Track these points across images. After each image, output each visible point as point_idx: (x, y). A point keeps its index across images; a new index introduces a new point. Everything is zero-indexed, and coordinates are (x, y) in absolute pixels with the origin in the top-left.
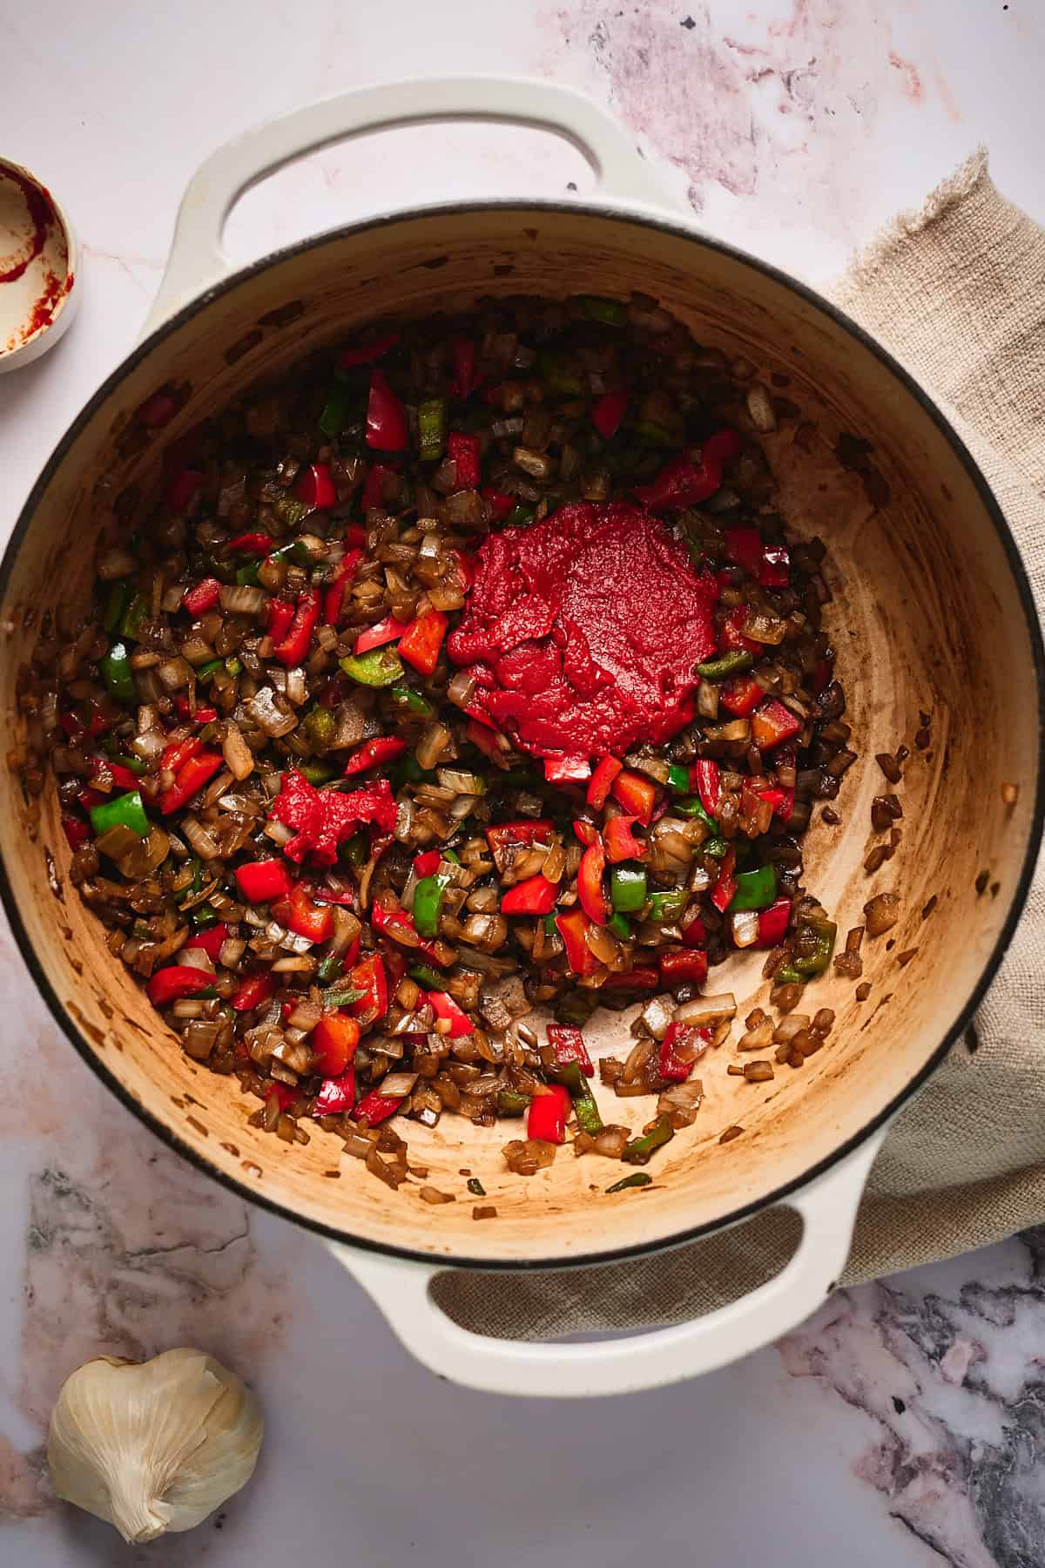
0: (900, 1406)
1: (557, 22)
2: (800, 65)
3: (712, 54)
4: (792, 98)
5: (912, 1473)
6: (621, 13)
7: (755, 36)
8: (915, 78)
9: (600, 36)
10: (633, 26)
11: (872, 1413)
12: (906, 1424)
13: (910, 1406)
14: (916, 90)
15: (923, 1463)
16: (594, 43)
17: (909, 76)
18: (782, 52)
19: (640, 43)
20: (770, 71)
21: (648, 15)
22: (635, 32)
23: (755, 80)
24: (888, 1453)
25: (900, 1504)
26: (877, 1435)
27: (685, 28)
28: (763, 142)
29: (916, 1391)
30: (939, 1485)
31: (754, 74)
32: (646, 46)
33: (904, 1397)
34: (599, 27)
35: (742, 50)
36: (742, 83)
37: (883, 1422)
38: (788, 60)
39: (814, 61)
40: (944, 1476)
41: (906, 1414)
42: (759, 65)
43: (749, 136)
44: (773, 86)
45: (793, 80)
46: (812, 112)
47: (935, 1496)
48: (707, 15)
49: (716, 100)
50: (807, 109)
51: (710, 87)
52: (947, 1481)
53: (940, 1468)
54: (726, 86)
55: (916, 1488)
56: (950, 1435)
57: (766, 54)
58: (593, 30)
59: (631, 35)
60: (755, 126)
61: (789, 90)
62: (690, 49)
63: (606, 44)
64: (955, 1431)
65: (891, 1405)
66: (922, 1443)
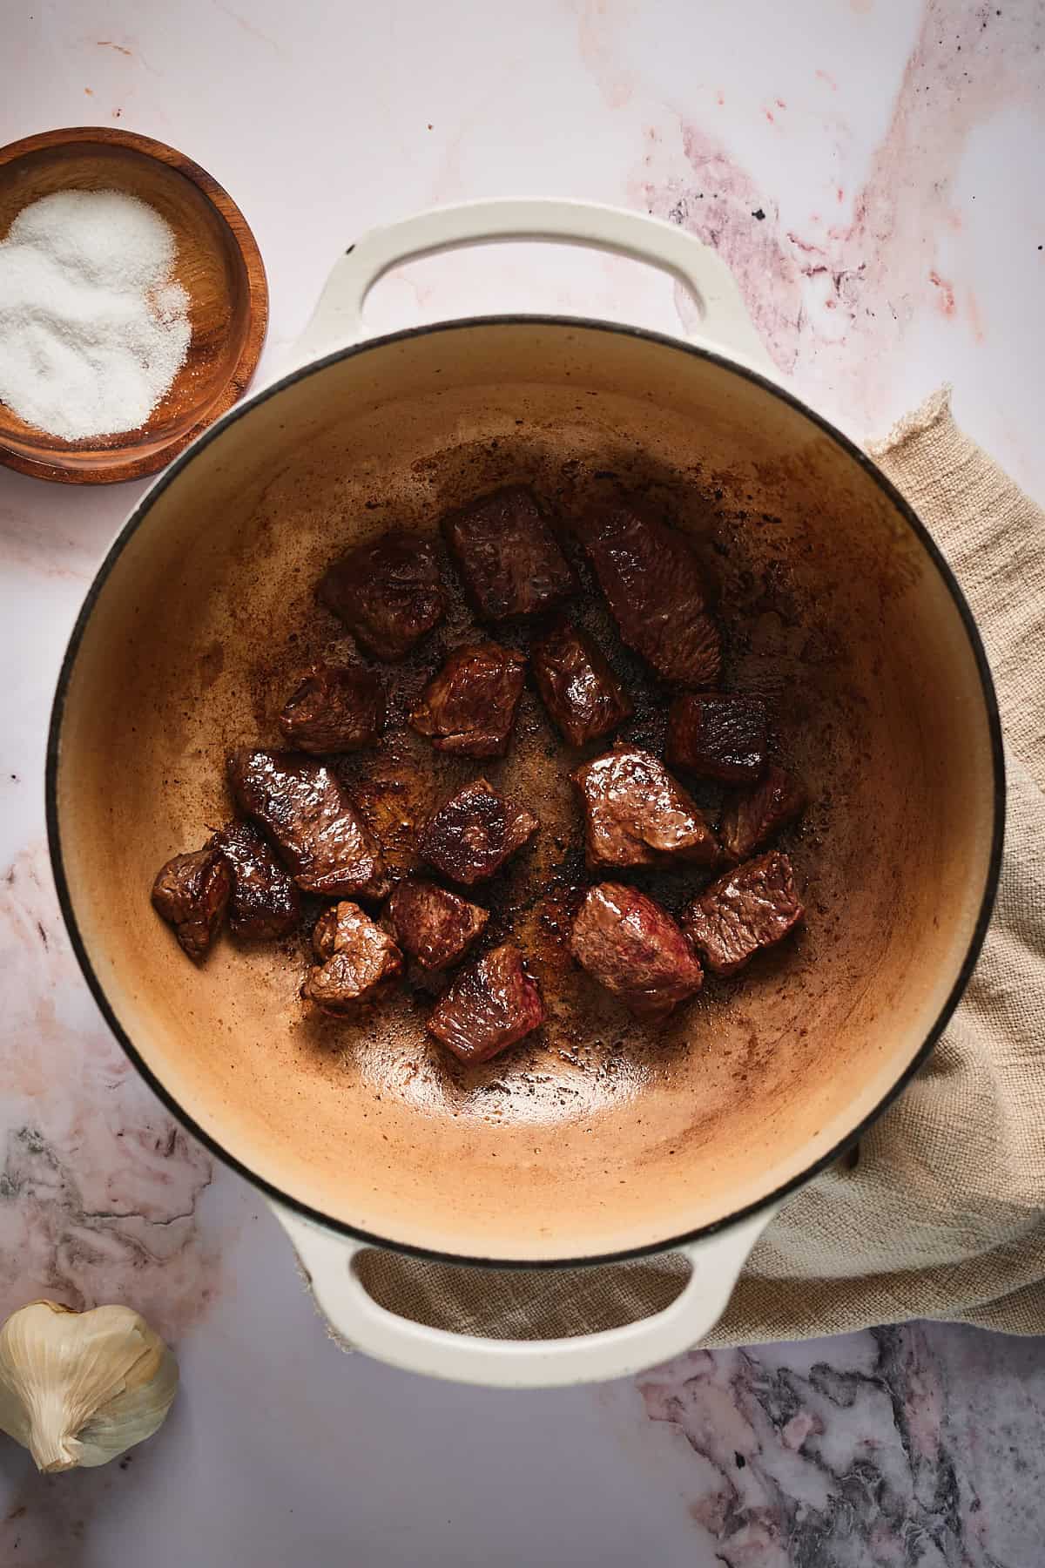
0: (740, 1461)
1: (643, 192)
2: (851, 268)
3: (776, 245)
4: (839, 295)
5: (742, 1522)
6: (702, 196)
7: (817, 237)
8: (950, 297)
9: (680, 212)
10: (710, 209)
11: (714, 1462)
12: (745, 1479)
13: (750, 1463)
14: (949, 307)
15: (752, 1515)
16: (672, 217)
17: (945, 294)
18: (837, 254)
19: (713, 225)
20: (823, 269)
21: (725, 202)
22: (711, 215)
23: (809, 275)
24: (723, 1501)
25: (725, 1547)
26: (716, 1483)
27: (755, 218)
28: (807, 331)
29: (756, 1451)
30: (763, 1537)
31: (809, 269)
32: (719, 229)
33: (745, 1454)
34: (680, 204)
35: (802, 246)
36: (798, 276)
37: (723, 1473)
38: (841, 262)
39: (863, 267)
40: (769, 1530)
41: (745, 1469)
42: (815, 262)
43: (795, 322)
44: (824, 283)
45: (843, 280)
46: (854, 311)
47: (759, 1547)
48: (777, 210)
49: (772, 287)
50: (850, 307)
51: (769, 274)
52: (771, 1534)
53: (767, 1523)
54: (783, 275)
55: (743, 1536)
56: (780, 1494)
57: (823, 253)
58: (673, 206)
59: (707, 217)
60: (803, 314)
61: (838, 288)
62: (756, 237)
63: (683, 221)
64: (784, 1489)
65: (733, 1458)
66: (755, 1497)
